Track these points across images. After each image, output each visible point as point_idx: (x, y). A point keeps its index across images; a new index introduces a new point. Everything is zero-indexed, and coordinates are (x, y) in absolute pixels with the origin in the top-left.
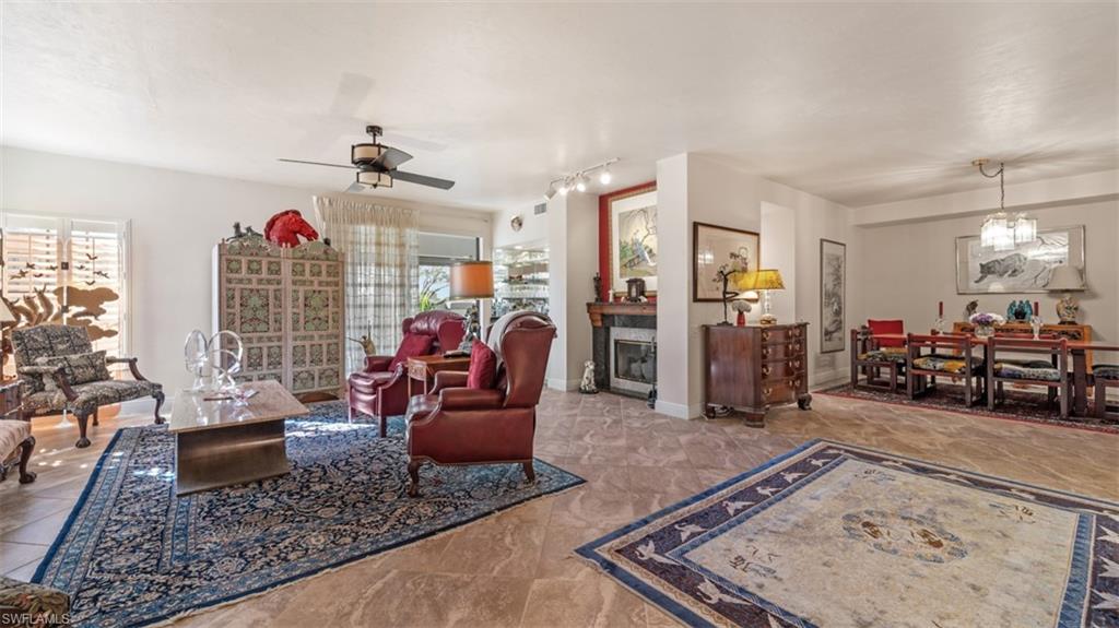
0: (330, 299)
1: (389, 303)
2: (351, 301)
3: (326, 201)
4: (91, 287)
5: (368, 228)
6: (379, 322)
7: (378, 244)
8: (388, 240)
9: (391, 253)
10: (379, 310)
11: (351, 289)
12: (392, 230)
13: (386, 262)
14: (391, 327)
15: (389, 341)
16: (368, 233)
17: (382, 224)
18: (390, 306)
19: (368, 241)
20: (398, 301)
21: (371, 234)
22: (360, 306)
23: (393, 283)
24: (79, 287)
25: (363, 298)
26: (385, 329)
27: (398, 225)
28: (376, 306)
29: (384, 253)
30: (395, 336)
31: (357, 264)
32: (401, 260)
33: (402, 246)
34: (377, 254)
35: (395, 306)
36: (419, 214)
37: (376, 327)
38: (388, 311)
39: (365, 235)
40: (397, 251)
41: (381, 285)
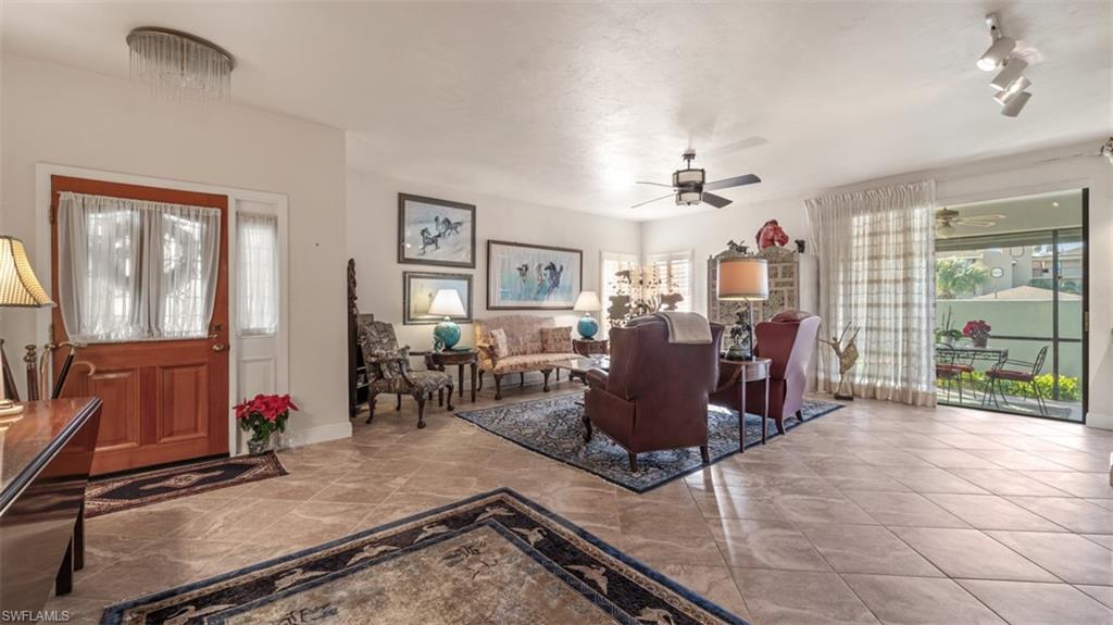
0: (786, 299)
1: (888, 302)
2: (841, 300)
3: (814, 202)
4: (672, 293)
5: (861, 218)
6: (875, 324)
7: (873, 234)
8: (888, 226)
9: (891, 243)
10: (875, 309)
11: (841, 287)
12: (892, 215)
13: (884, 253)
14: (890, 330)
15: (889, 348)
16: (860, 223)
17: (879, 211)
18: (890, 305)
19: (861, 233)
20: (901, 300)
21: (864, 224)
22: (850, 306)
23: (893, 278)
24: (666, 293)
25: (853, 296)
26: (882, 333)
27: (901, 207)
28: (870, 305)
29: (881, 244)
30: (896, 343)
31: (848, 260)
32: (905, 248)
33: (907, 230)
34: (872, 245)
35: (896, 306)
36: (933, 185)
37: (869, 329)
38: (887, 312)
39: (858, 227)
40: (901, 238)
41: (879, 281)
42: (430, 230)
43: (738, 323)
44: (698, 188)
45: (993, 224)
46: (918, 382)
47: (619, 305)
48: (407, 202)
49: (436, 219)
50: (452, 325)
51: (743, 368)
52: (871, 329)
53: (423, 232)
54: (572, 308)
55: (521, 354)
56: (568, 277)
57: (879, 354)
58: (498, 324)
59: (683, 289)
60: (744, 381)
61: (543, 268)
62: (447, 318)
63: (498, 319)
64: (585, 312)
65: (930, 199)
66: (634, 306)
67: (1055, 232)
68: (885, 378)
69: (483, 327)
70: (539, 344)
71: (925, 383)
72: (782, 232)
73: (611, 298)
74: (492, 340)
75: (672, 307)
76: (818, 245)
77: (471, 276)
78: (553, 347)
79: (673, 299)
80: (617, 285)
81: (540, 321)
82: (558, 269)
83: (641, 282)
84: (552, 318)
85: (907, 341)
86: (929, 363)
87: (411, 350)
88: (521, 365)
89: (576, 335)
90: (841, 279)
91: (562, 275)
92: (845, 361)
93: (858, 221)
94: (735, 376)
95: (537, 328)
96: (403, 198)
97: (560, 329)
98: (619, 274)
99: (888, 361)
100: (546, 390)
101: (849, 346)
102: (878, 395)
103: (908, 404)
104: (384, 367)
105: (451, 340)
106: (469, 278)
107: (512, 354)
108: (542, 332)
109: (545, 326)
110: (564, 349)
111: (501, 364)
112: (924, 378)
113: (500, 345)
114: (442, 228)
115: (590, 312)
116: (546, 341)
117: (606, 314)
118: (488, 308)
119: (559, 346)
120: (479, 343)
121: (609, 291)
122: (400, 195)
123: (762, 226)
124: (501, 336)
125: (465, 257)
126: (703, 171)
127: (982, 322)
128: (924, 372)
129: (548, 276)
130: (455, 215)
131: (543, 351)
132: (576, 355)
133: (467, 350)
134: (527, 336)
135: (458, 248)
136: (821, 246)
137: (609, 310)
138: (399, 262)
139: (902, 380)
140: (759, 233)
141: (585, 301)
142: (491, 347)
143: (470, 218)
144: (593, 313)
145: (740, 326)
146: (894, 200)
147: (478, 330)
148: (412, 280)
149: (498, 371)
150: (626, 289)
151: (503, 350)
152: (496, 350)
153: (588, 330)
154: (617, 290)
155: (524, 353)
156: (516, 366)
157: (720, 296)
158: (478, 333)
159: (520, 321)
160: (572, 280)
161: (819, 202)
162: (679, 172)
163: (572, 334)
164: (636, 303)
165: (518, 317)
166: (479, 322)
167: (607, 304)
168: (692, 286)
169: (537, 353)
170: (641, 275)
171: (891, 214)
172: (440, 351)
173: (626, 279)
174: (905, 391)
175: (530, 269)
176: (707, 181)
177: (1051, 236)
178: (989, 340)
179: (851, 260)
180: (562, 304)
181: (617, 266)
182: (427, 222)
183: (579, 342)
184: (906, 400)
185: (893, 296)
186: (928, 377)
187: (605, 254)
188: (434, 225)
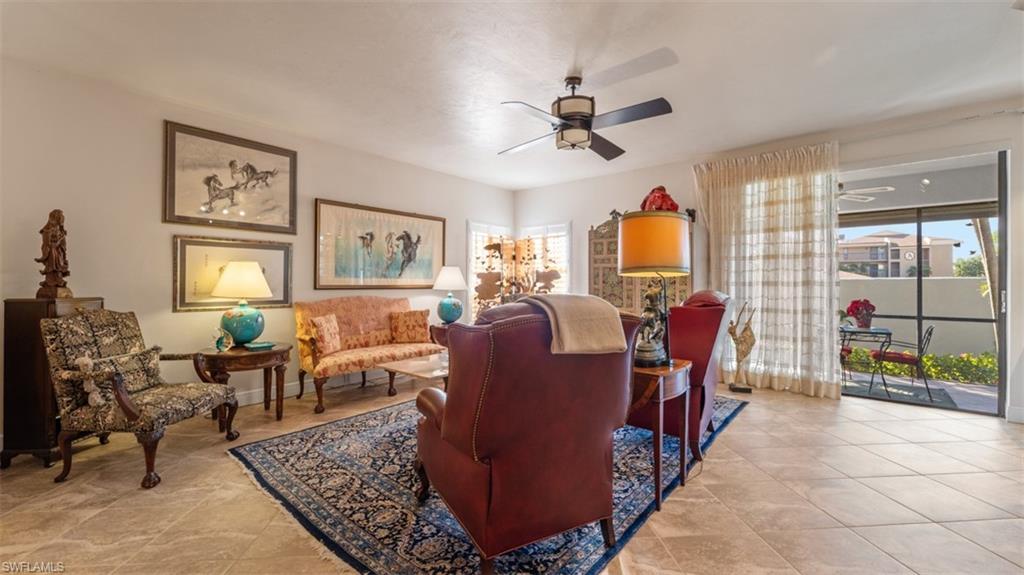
1: (785, 280)
2: (733, 278)
3: (703, 167)
4: (547, 270)
5: (756, 185)
6: (771, 304)
7: (769, 203)
8: (785, 195)
9: (789, 212)
10: (772, 289)
11: (733, 263)
12: (791, 181)
13: (781, 225)
14: (788, 312)
15: (787, 331)
16: (755, 192)
17: (776, 176)
18: (788, 284)
19: (756, 202)
20: (800, 277)
21: (759, 192)
22: (744, 284)
23: (792, 252)
24: (541, 270)
25: (747, 274)
26: (780, 314)
27: (801, 172)
28: (766, 283)
29: (778, 214)
30: (795, 326)
31: (741, 232)
32: (806, 219)
33: (807, 199)
34: (768, 216)
35: (795, 284)
36: (837, 146)
37: (766, 310)
38: (785, 291)
39: (752, 195)
40: (800, 207)
41: (776, 257)
42: (219, 178)
43: (648, 310)
44: (586, 122)
45: (872, 199)
46: (821, 370)
47: (489, 285)
48: (178, 134)
49: (232, 164)
50: (250, 311)
51: (661, 380)
52: (768, 310)
53: (208, 181)
54: (430, 287)
55: (362, 346)
56: (426, 251)
57: (776, 338)
58: (327, 308)
59: (561, 264)
60: (662, 401)
61: (394, 238)
62: (244, 302)
63: (330, 301)
64: (447, 291)
65: (833, 163)
66: (505, 284)
67: (919, 210)
68: (782, 365)
69: (307, 312)
70: (387, 332)
71: (830, 372)
72: (671, 200)
73: (479, 275)
74: (314, 330)
75: (548, 286)
76: (709, 216)
77: (290, 244)
78: (405, 336)
79: (548, 277)
80: (487, 260)
81: (389, 303)
82: (414, 240)
83: (514, 258)
84: (406, 299)
85: (809, 325)
86: (832, 348)
87: (163, 353)
88: (354, 364)
89: (435, 320)
90: (733, 254)
91: (419, 246)
92: (743, 348)
93: (753, 189)
94: (648, 393)
95: (385, 311)
96: (171, 129)
97: (413, 314)
98: (489, 248)
99: (785, 346)
100: (391, 393)
101: (745, 329)
102: (776, 385)
103: (808, 396)
104: (90, 386)
105: (248, 333)
106: (286, 248)
107: (349, 348)
108: (391, 317)
109: (396, 309)
110: (418, 337)
111: (326, 362)
112: (826, 365)
113: (327, 338)
114: (241, 178)
115: (452, 291)
116: (396, 329)
117: (473, 293)
118: (315, 288)
119: (412, 334)
120: (300, 334)
121: (477, 267)
122: (167, 123)
123: (648, 193)
124: (330, 326)
125: (279, 218)
126: (592, 99)
127: (866, 302)
128: (826, 358)
129: (401, 247)
130: (263, 161)
131: (392, 341)
132: (432, 346)
133: (270, 347)
134: (371, 323)
135: (267, 206)
136: (711, 218)
137: (477, 289)
138: (165, 220)
139: (802, 367)
140: (645, 202)
141: (448, 278)
142: (312, 339)
143: (288, 168)
144: (457, 293)
145: (652, 315)
146: (792, 164)
147: (299, 316)
148: (188, 248)
149: (319, 373)
150: (497, 265)
151: (332, 341)
152: (320, 344)
153: (449, 313)
154: (486, 266)
155: (367, 345)
156: (347, 365)
157: (625, 270)
158: (299, 320)
159: (362, 304)
160: (432, 255)
161: (709, 169)
162: (560, 100)
163: (429, 319)
164: (508, 281)
165: (359, 298)
166: (301, 306)
167: (475, 282)
168: (571, 260)
169: (384, 343)
170: (515, 250)
171: (789, 181)
172: (226, 351)
173: (497, 254)
174: (805, 381)
175: (376, 236)
176: (597, 114)
177: (915, 215)
178: (874, 320)
179: (744, 232)
180: (422, 282)
181: (486, 239)
182: (216, 166)
183: (438, 329)
184: (806, 392)
185: (792, 272)
186: (832, 366)
187: (472, 224)
188: (228, 171)
